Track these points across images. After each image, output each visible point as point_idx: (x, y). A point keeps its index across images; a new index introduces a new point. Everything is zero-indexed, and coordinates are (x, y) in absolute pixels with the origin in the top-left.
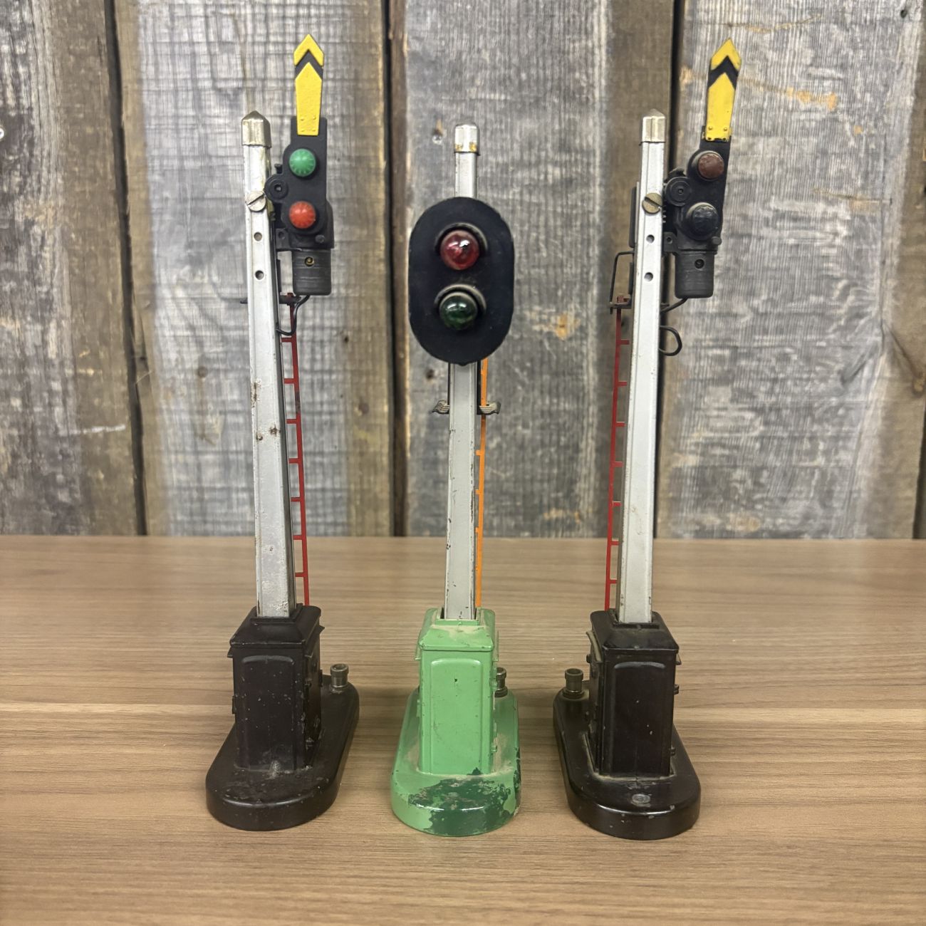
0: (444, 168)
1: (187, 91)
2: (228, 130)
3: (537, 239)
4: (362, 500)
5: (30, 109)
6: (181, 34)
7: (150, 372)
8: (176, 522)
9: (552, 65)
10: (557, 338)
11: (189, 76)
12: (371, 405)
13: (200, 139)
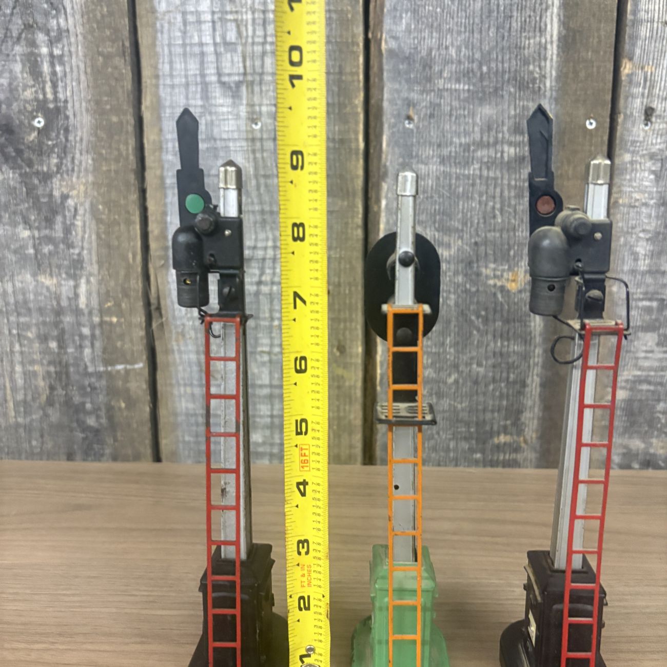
0: (414, 149)
1: (197, 84)
2: (230, 117)
3: (494, 208)
4: (339, 425)
5: (66, 101)
6: (192, 37)
7: (164, 319)
8: (184, 442)
9: (510, 59)
10: (508, 291)
11: (198, 72)
12: (347, 347)
13: (206, 124)
